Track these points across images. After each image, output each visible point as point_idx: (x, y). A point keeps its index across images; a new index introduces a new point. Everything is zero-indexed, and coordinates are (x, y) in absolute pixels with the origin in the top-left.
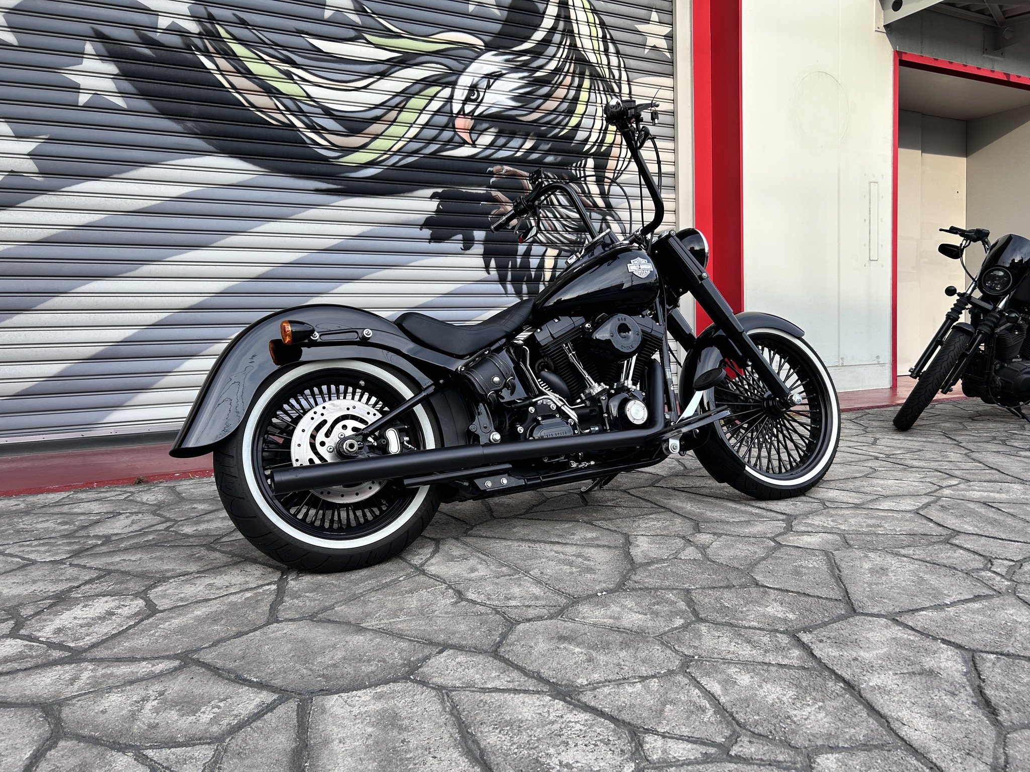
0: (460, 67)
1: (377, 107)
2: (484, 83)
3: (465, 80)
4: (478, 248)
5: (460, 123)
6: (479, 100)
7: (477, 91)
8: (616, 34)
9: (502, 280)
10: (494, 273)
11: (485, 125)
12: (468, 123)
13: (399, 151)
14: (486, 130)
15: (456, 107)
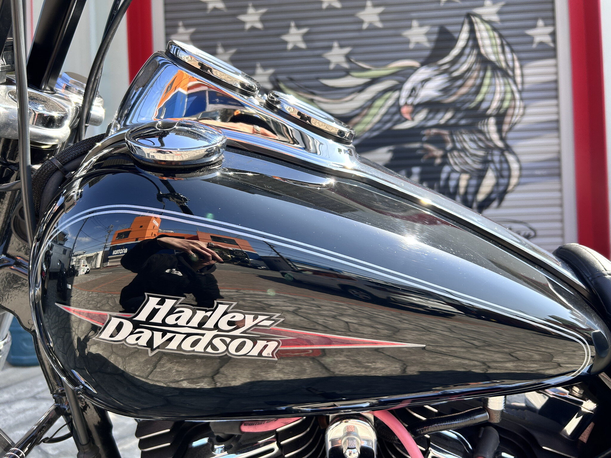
0: (404, 79)
1: (357, 109)
2: (419, 86)
4: (415, 178)
5: (404, 110)
6: (416, 96)
7: (416, 91)
8: (510, 40)
11: (420, 108)
13: (369, 130)
14: (420, 111)
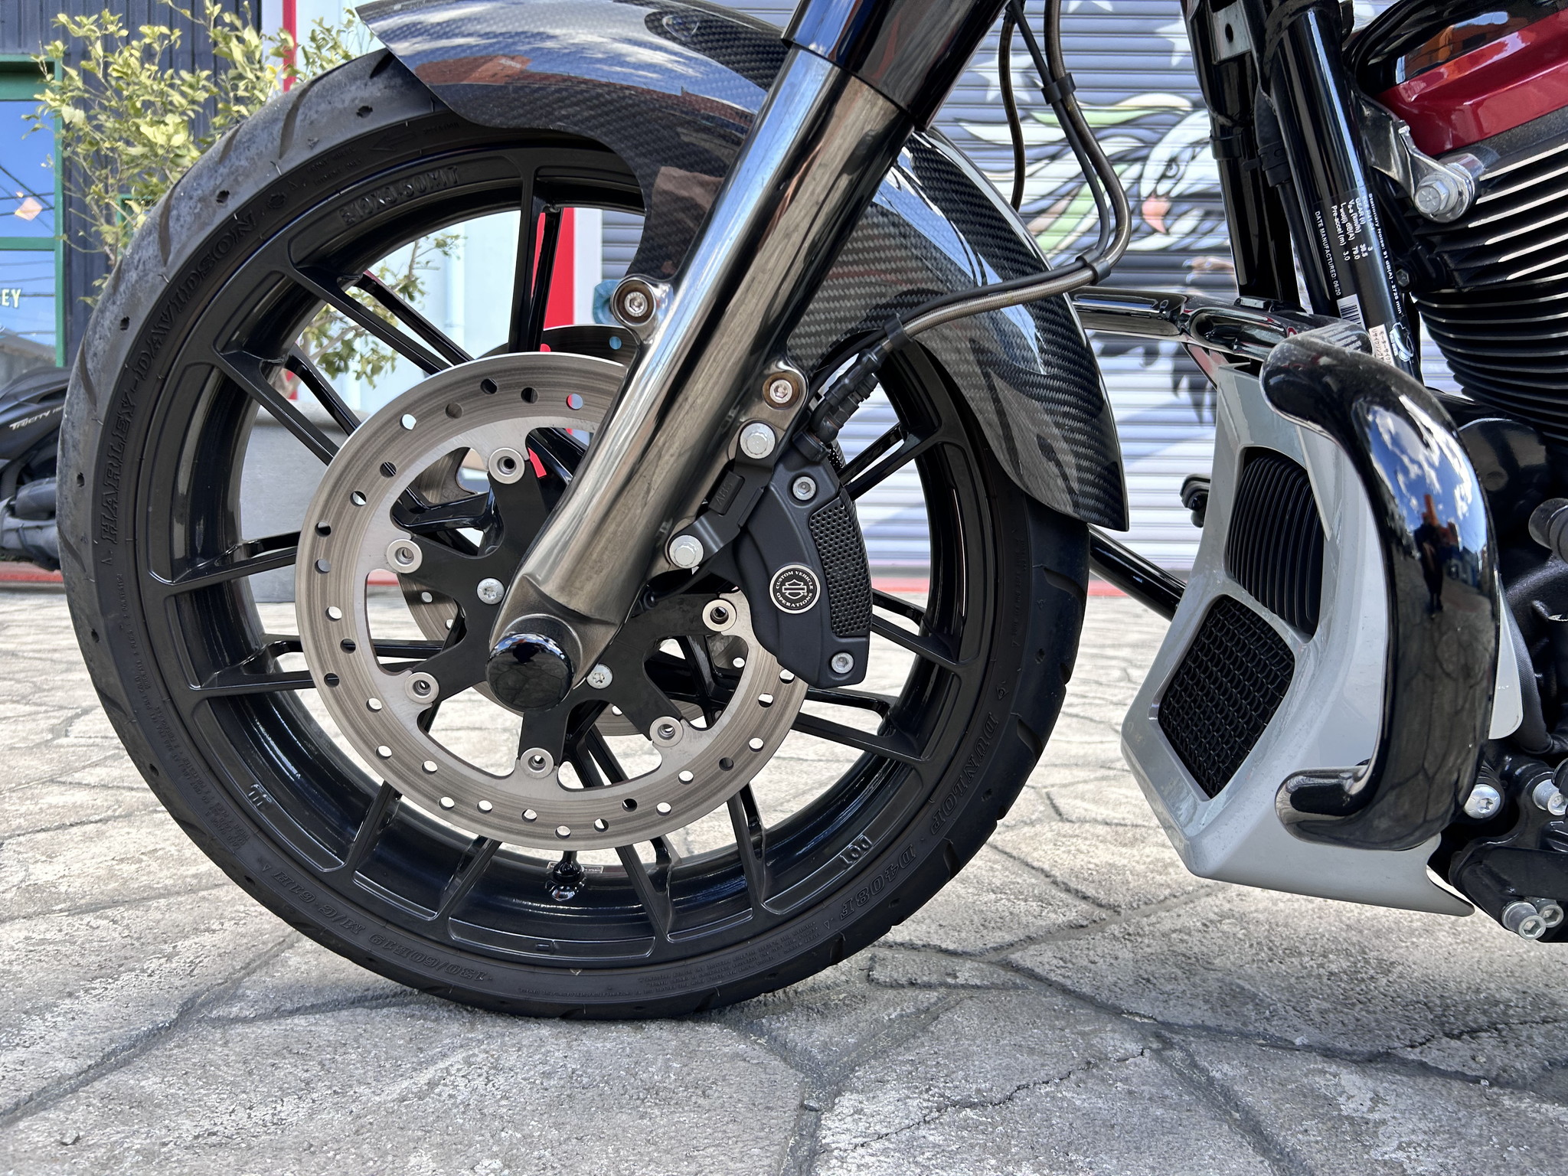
0: (1156, 136)
1: (1043, 197)
2: (1188, 154)
3: (1160, 154)
4: (1165, 365)
5: (1149, 207)
6: (1178, 177)
7: (1178, 166)
9: (1198, 405)
10: (1185, 396)
11: (1185, 207)
12: (1164, 205)
13: (1068, 248)
14: (1185, 213)
15: (1146, 188)
